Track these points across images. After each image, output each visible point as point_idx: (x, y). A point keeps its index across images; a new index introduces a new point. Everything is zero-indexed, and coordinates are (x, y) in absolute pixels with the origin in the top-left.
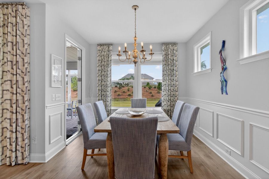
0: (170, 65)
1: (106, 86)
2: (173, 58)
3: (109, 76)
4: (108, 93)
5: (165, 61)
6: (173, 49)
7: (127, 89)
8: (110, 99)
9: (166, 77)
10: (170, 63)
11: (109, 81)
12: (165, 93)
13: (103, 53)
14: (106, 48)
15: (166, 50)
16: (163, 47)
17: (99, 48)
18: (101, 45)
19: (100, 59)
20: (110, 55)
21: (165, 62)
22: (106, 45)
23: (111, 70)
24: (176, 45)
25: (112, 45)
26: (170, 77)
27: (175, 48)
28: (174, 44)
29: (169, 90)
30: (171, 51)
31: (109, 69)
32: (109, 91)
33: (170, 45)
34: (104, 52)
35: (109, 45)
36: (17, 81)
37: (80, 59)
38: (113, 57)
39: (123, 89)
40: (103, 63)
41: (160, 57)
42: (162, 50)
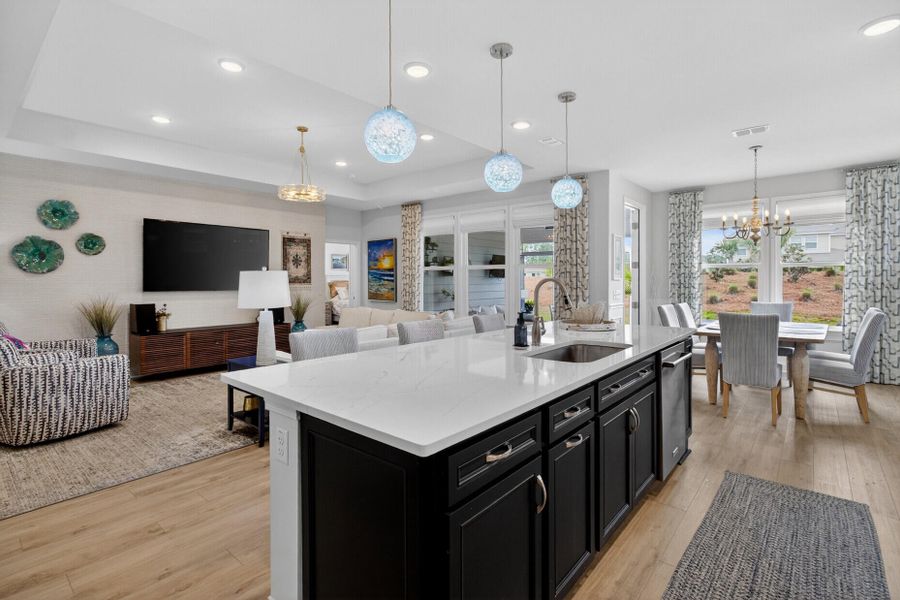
1: (691, 275)
2: (883, 202)
3: (695, 255)
4: (694, 291)
5: (854, 211)
6: (885, 180)
7: (748, 279)
8: (697, 303)
9: (858, 251)
10: (870, 216)
11: (696, 266)
12: (854, 292)
13: (682, 208)
14: (688, 197)
15: (860, 185)
16: (849, 180)
17: (672, 199)
18: (677, 192)
19: (676, 221)
20: (698, 212)
21: (854, 216)
22: (688, 192)
23: (700, 243)
24: (895, 169)
25: (701, 189)
26: (871, 253)
27: (892, 177)
28: (888, 166)
29: (867, 283)
30: (875, 184)
31: (696, 241)
32: (697, 286)
33: (874, 171)
34: (685, 206)
35: (695, 191)
36: (577, 273)
37: (637, 226)
38: (705, 216)
39: (729, 281)
40: (682, 228)
41: (839, 205)
42: (845, 187)
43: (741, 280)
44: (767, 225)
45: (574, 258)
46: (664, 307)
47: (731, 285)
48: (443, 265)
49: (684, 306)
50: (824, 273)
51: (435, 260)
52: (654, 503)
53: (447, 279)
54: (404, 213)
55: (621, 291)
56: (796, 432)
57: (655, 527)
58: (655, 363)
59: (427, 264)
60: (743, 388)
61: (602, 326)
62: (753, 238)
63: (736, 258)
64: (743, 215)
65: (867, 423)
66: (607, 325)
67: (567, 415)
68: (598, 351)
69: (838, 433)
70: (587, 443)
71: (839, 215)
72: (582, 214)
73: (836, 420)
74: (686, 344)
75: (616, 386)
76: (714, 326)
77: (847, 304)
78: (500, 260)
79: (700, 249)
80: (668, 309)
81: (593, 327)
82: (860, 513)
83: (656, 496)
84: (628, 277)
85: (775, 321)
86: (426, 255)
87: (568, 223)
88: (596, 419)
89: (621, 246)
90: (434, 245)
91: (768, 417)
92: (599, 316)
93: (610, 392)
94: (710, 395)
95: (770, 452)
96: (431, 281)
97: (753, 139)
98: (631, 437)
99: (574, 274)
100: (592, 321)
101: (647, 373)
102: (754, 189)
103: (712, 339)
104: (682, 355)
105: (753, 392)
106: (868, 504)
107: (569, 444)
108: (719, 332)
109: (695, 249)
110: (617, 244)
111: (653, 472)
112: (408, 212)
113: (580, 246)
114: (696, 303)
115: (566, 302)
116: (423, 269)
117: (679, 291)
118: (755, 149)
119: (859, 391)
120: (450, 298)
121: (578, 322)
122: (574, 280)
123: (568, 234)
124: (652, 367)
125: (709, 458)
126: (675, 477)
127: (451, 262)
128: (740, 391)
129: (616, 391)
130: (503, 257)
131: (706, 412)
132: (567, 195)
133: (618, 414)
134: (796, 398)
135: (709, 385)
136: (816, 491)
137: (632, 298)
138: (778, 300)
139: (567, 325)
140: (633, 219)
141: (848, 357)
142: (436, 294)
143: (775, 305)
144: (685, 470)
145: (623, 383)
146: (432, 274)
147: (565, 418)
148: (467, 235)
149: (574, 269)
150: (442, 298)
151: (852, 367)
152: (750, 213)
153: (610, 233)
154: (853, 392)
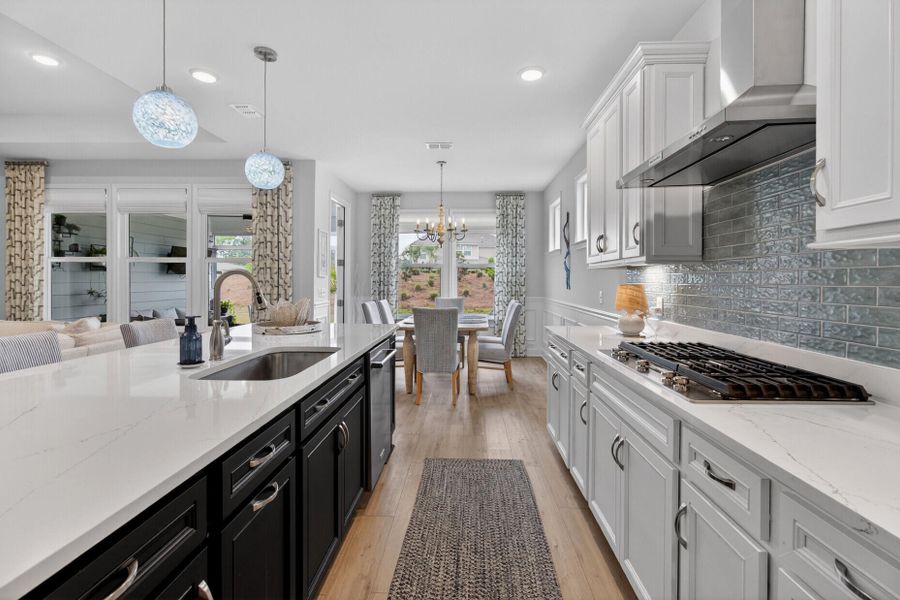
0: (510, 236)
1: (389, 274)
2: (516, 221)
4: (392, 288)
5: (501, 227)
6: (517, 205)
7: (428, 279)
10: (510, 231)
12: (501, 288)
13: (383, 210)
14: (388, 201)
15: (504, 207)
16: (498, 202)
17: (374, 202)
18: (379, 195)
19: (378, 222)
20: (396, 215)
22: (388, 196)
23: (397, 244)
24: (523, 197)
25: (399, 195)
26: (510, 258)
27: (521, 203)
28: (519, 194)
29: (508, 282)
30: (512, 208)
31: (394, 242)
32: (394, 284)
33: (512, 197)
34: (386, 209)
35: (394, 195)
36: (279, 268)
37: (342, 224)
38: (402, 219)
39: (416, 280)
40: (383, 229)
41: (491, 220)
42: (495, 207)
43: (423, 279)
44: (450, 230)
45: (276, 253)
46: (368, 304)
47: (417, 284)
48: (89, 254)
49: (384, 302)
50: (475, 275)
51: (75, 249)
52: (363, 517)
53: (95, 275)
54: (10, 174)
55: (326, 290)
56: (471, 408)
57: (365, 549)
58: (364, 365)
59: (58, 253)
60: (430, 374)
61: (307, 327)
62: (439, 240)
63: (420, 261)
64: (432, 221)
65: (512, 389)
66: (311, 326)
67: (254, 463)
68: (301, 358)
69: (497, 400)
70: (285, 491)
71: (491, 228)
72: (286, 205)
73: (494, 391)
74: (390, 341)
75: (324, 402)
76: (409, 321)
77: (496, 299)
78: (180, 252)
79: (397, 250)
80: (372, 307)
81: (295, 329)
82: (519, 469)
83: (365, 508)
84: (333, 276)
85: (453, 314)
86: (56, 241)
87: (269, 213)
88: (298, 453)
89: (327, 243)
90: (72, 228)
91: (450, 397)
92: (303, 315)
93: (315, 410)
94: (407, 385)
95: (456, 429)
96: (66, 277)
97: (440, 153)
98: (340, 457)
99: (276, 270)
100: (295, 322)
101: (356, 379)
102: (440, 200)
103: (409, 332)
104: (389, 352)
105: (439, 377)
106: (522, 459)
107: (257, 505)
108: (413, 326)
109: (393, 250)
110: (322, 240)
111: (362, 485)
112: (20, 173)
113: (282, 240)
114: (393, 299)
115: (260, 301)
116: (49, 259)
117: (379, 288)
118: (442, 163)
119: (507, 366)
120: (101, 300)
121: (276, 324)
122: (275, 277)
123: (269, 225)
124: (360, 371)
125: (410, 449)
126: (382, 480)
127: (103, 252)
128: (429, 378)
129: (322, 408)
130: (185, 249)
131: (405, 401)
132: (263, 172)
133: (326, 435)
134: (469, 378)
135: (406, 376)
136: (489, 458)
137: (336, 297)
138: (454, 295)
139: (263, 329)
140: (339, 216)
141: (500, 339)
142: (75, 295)
143: (452, 300)
144: (390, 469)
145: (330, 397)
146: (67, 269)
147: (253, 468)
148: (127, 216)
149: (276, 265)
150: (85, 301)
151: (502, 347)
152: (438, 220)
153: (316, 229)
154: (502, 366)
